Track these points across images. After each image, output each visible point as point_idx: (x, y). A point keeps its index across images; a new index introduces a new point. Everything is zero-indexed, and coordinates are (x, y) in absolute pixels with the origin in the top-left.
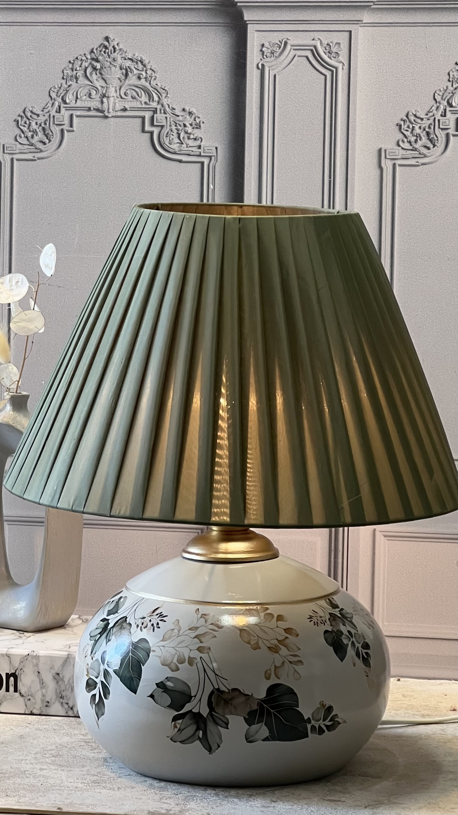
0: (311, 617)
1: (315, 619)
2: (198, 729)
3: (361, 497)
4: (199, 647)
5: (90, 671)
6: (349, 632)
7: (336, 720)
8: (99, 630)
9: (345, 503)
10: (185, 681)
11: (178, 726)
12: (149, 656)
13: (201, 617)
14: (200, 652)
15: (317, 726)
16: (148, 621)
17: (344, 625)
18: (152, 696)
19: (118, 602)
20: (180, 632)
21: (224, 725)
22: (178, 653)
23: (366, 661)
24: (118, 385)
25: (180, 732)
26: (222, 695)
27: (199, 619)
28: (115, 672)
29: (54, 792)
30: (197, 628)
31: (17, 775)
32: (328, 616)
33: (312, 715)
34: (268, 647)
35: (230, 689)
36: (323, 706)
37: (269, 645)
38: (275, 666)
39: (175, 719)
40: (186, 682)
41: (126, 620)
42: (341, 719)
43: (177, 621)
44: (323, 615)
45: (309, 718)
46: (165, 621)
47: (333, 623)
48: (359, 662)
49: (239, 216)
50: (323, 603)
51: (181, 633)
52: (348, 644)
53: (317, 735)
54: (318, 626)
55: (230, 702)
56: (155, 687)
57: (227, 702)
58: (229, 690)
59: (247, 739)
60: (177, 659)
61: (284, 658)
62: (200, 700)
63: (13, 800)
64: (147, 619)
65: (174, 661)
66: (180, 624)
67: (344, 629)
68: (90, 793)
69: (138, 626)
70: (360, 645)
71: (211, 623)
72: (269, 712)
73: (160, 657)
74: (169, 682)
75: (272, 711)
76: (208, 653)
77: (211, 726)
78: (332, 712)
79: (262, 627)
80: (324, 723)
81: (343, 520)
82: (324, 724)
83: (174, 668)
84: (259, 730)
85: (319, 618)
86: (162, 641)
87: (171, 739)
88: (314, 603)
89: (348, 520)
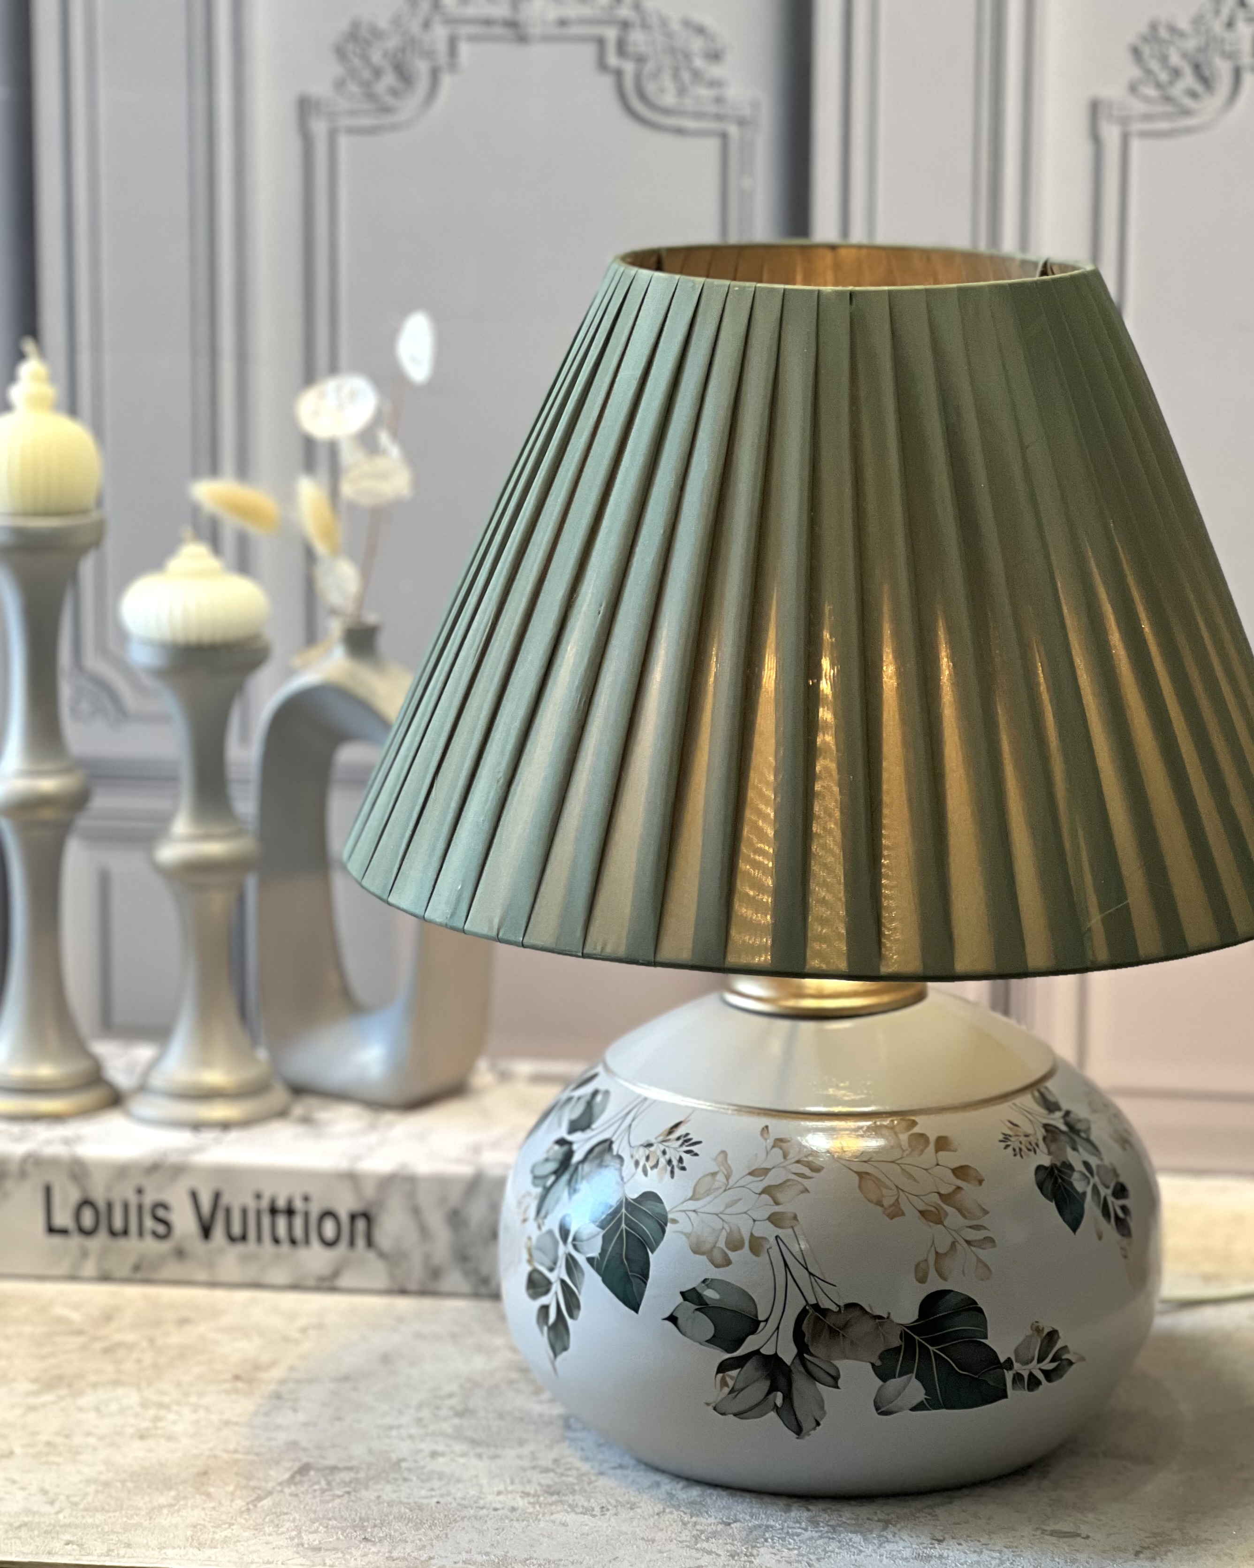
0: (1006, 1138)
1: (1014, 1143)
2: (773, 1389)
3: (1127, 908)
4: (773, 1214)
5: (536, 1254)
6: (1086, 1164)
7: (1064, 1357)
8: (552, 1166)
9: (1095, 920)
10: (744, 1288)
11: (731, 1383)
12: (664, 1232)
13: (773, 1147)
14: (776, 1225)
15: (1026, 1375)
16: (659, 1153)
17: (1075, 1149)
18: (672, 1319)
19: (590, 1104)
20: (730, 1181)
21: (829, 1380)
22: (726, 1226)
23: (1122, 1225)
24: (591, 662)
25: (734, 1395)
26: (825, 1318)
27: (769, 1150)
28: (590, 1260)
29: (466, 1523)
30: (766, 1171)
31: (384, 1475)
32: (1041, 1133)
33: (1016, 1352)
34: (922, 1213)
35: (842, 1304)
36: (1038, 1330)
37: (922, 1207)
38: (937, 1253)
39: (722, 1368)
40: (746, 1290)
41: (610, 1148)
42: (1075, 1353)
43: (722, 1156)
44: (1030, 1131)
45: (1009, 1360)
46: (696, 1155)
47: (1053, 1147)
48: (1109, 1229)
49: (850, 288)
50: (1027, 1101)
51: (732, 1181)
52: (1084, 1194)
53: (1026, 1393)
54: (1022, 1156)
55: (841, 1332)
56: (680, 1299)
57: (834, 1333)
58: (839, 1306)
59: (877, 1409)
60: (727, 1239)
61: (953, 1233)
62: (778, 1328)
63: (379, 1552)
64: (657, 1149)
65: (719, 1245)
66: (729, 1162)
67: (1075, 1159)
68: (542, 1524)
69: (637, 1163)
70: (1109, 1192)
71: (796, 1159)
72: (924, 1351)
73: (688, 1235)
74: (710, 1290)
75: (930, 1348)
76: (792, 1227)
77: (800, 1382)
78: (1055, 1343)
79: (907, 1168)
80: (1040, 1365)
81: (1091, 957)
82: (1040, 1369)
83: (719, 1258)
84: (904, 1388)
85: (1023, 1139)
86: (691, 1199)
87: (715, 1409)
88: (1010, 1104)
89: (1102, 954)
